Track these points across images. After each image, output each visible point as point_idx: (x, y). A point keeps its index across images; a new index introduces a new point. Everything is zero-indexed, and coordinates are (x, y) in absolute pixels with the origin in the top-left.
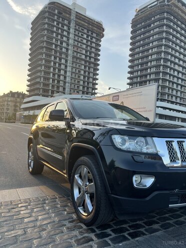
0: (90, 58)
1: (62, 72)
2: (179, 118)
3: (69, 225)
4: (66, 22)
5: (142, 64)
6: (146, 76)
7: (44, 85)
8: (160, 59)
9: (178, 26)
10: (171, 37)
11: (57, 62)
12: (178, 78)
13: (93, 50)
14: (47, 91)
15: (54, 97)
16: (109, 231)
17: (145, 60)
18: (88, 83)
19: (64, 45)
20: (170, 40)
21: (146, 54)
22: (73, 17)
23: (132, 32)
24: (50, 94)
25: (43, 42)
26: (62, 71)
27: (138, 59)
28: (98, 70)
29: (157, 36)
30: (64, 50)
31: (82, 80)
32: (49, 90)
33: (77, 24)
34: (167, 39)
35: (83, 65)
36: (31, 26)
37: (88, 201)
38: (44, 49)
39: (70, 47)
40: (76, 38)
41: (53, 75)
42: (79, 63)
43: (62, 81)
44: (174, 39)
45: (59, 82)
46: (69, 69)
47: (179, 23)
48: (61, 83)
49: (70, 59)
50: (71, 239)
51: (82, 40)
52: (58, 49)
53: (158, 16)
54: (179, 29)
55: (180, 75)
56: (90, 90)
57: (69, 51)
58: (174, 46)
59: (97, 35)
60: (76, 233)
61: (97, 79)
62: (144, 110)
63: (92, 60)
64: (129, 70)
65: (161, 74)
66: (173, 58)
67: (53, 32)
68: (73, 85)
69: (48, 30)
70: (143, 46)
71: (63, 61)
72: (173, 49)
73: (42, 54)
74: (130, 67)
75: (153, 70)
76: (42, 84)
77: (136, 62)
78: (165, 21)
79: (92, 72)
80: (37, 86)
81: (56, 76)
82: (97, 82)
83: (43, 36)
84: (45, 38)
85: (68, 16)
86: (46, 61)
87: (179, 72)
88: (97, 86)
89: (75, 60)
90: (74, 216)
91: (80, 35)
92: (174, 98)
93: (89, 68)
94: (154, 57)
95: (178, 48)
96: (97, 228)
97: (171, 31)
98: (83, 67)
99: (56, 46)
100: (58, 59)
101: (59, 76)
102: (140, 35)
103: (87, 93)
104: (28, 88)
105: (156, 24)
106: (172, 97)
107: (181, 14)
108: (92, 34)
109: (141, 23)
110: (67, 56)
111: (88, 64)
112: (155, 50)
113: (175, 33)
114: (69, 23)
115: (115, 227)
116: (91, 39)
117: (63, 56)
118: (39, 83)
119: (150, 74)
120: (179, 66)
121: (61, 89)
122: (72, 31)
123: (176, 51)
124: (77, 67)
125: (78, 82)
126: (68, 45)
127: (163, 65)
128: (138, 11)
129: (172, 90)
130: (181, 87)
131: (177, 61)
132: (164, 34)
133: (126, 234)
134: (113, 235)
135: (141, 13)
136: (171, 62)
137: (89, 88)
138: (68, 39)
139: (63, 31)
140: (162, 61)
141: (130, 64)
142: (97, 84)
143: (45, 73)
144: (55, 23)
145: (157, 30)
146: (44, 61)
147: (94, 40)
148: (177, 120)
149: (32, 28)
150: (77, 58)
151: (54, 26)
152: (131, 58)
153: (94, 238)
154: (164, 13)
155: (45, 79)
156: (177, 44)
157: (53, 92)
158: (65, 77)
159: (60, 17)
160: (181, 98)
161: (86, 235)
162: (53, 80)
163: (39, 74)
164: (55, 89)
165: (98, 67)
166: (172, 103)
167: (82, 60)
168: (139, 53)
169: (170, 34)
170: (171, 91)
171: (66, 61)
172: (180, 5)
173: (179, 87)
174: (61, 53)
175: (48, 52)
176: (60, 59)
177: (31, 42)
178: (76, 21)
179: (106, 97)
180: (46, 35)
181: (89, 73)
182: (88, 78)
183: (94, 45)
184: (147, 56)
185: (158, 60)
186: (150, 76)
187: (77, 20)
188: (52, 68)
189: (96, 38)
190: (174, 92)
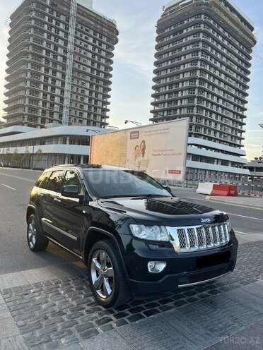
0: (99, 72)
1: (58, 92)
2: (218, 159)
3: (88, 308)
4: (62, 18)
5: (170, 85)
6: (176, 101)
7: (31, 109)
8: (195, 79)
9: (219, 34)
10: (209, 49)
11: (49, 76)
12: (218, 106)
13: (103, 61)
14: (36, 118)
15: (46, 128)
16: (126, 311)
17: (175, 79)
18: (96, 109)
19: (60, 51)
20: (208, 54)
21: (176, 70)
22: (73, 11)
23: (157, 39)
24: (39, 122)
25: (28, 45)
26: (57, 90)
27: (166, 78)
28: (110, 90)
29: (191, 46)
30: (60, 59)
31: (86, 104)
32: (37, 117)
33: (79, 22)
34: (205, 52)
35: (88, 82)
36: (10, 21)
37: (107, 284)
38: (30, 57)
39: (68, 55)
40: (78, 42)
41: (44, 95)
42: (82, 80)
43: (57, 104)
44: (214, 53)
45: (52, 105)
46: (67, 87)
47: (221, 30)
48: (56, 108)
49: (68, 72)
50: (92, 320)
51: (87, 46)
52: (51, 57)
53: (193, 19)
54: (220, 38)
55: (221, 102)
56: (99, 118)
57: (68, 61)
58: (213, 62)
59: (109, 39)
60: (96, 314)
61: (109, 103)
62: (171, 152)
63: (102, 76)
64: (154, 92)
65: (196, 100)
66: (212, 78)
67: (43, 31)
68: (73, 111)
69: (35, 28)
70: (172, 59)
71: (59, 75)
72: (211, 66)
73: (26, 63)
74: (154, 88)
75: (186, 93)
76: (27, 108)
77: (163, 82)
78: (202, 26)
79: (100, 93)
80: (20, 111)
81: (49, 96)
82: (108, 107)
83: (28, 37)
84: (31, 39)
85: (65, 9)
86: (32, 73)
87: (219, 98)
88: (108, 114)
89: (76, 74)
90: (92, 299)
91: (83, 38)
92: (212, 132)
93: (97, 87)
94: (187, 75)
95: (218, 65)
96: (115, 309)
97: (210, 40)
98: (88, 85)
99: (48, 52)
100: (50, 71)
101: (53, 97)
102: (169, 44)
103: (94, 124)
104: (5, 114)
105: (189, 29)
106: (209, 131)
107: (223, 17)
108: (101, 37)
109: (170, 27)
110: (64, 68)
111: (95, 81)
112: (188, 66)
113: (215, 44)
114: (68, 20)
115: (132, 307)
116: (100, 44)
117: (59, 68)
118: (22, 106)
119: (181, 99)
120: (220, 89)
121: (56, 116)
122: (71, 31)
123: (216, 69)
124: (80, 84)
125: (81, 106)
126: (65, 51)
127: (199, 88)
128: (166, 10)
129: (210, 122)
130: (222, 119)
131: (216, 82)
132: (201, 45)
133: (142, 313)
134: (131, 314)
135: (170, 12)
136: (210, 84)
137: (97, 116)
138: (66, 43)
139: (58, 30)
140: (197, 82)
141: (154, 84)
142: (108, 110)
143: (32, 91)
144: (47, 19)
145: (191, 38)
146: (29, 74)
147: (104, 47)
148: (216, 163)
149: (11, 25)
150: (80, 72)
151: (45, 23)
152: (155, 76)
153: (113, 318)
154: (201, 14)
155: (31, 100)
156: (217, 60)
157: (43, 121)
158: (62, 99)
159: (53, 10)
160: (221, 133)
161: (106, 316)
162: (45, 103)
163: (22, 93)
164: (47, 116)
165: (111, 86)
166: (210, 139)
167: (87, 74)
168: (167, 69)
169: (209, 45)
170: (208, 122)
171: (64, 76)
172: (222, 4)
173: (219, 117)
174: (55, 64)
175: (36, 61)
176: (54, 72)
177: (9, 44)
178: (77, 18)
179: (121, 133)
180: (32, 35)
181: (97, 94)
182: (96, 101)
183: (103, 54)
184: (178, 75)
185: (192, 80)
186: (181, 102)
187: (80, 16)
188: (42, 86)
189: (107, 45)
190: (213, 125)
